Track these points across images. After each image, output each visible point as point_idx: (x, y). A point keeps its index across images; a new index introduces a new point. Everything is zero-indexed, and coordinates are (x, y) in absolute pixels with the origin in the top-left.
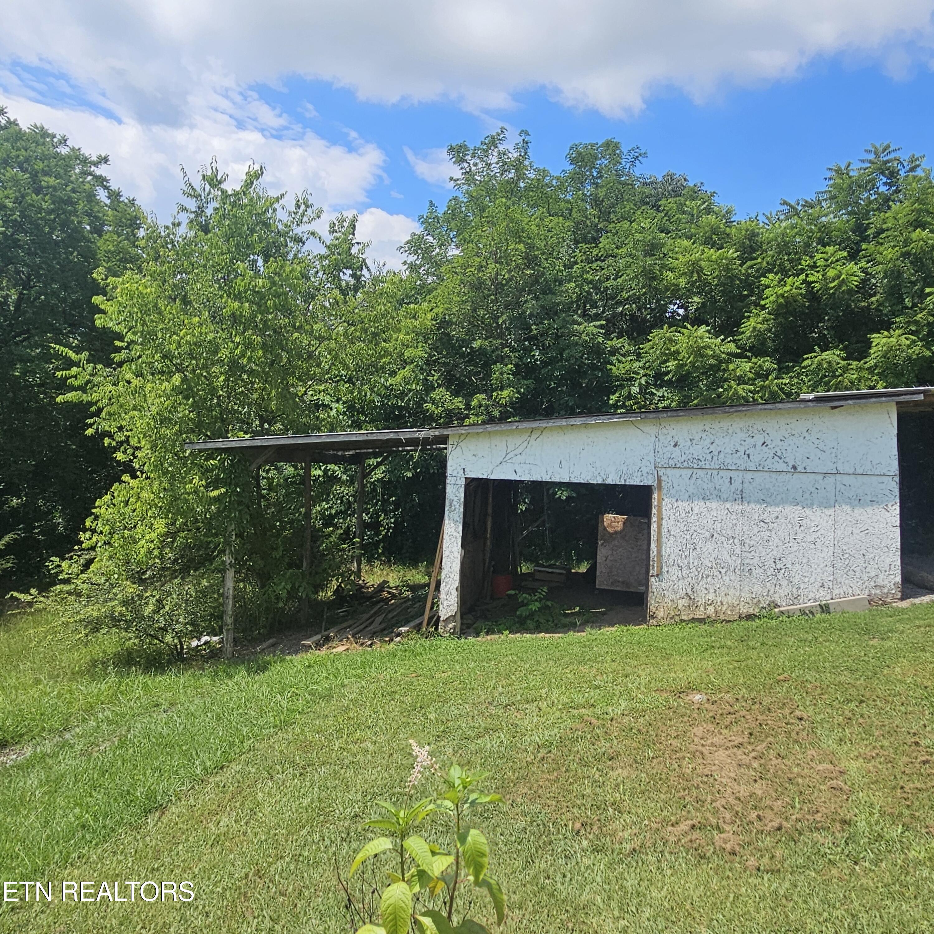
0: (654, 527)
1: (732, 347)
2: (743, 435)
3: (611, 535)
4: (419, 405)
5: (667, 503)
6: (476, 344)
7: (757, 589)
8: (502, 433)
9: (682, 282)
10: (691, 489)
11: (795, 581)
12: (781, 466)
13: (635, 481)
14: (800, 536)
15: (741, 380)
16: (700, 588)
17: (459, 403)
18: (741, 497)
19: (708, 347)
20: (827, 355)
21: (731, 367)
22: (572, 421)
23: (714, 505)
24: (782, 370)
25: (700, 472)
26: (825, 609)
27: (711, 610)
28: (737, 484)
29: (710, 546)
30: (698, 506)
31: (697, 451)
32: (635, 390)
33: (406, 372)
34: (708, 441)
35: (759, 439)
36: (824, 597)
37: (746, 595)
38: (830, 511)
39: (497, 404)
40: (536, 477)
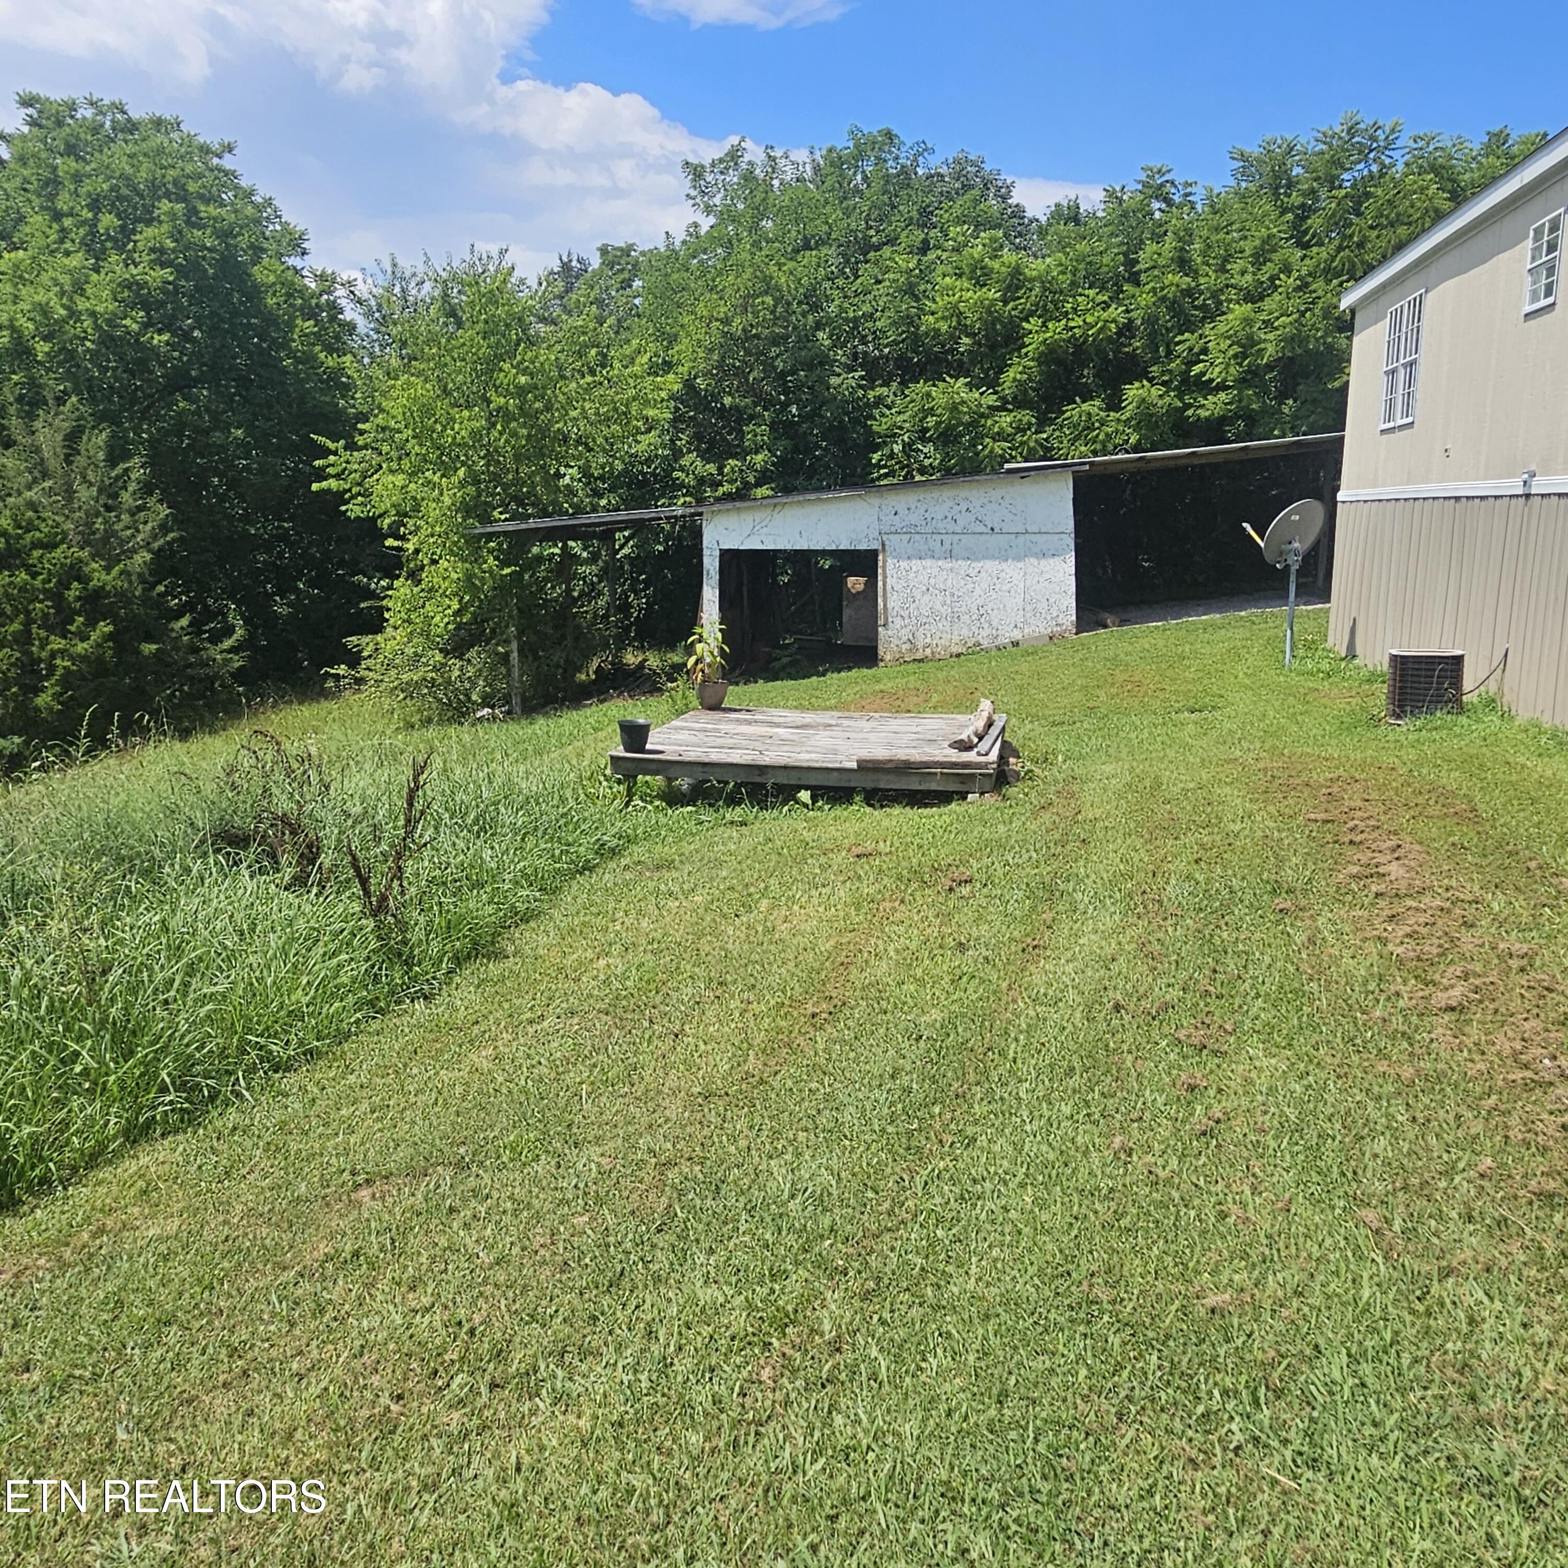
0: (880, 584)
2: (951, 504)
3: (854, 595)
5: (890, 562)
7: (965, 632)
8: (749, 508)
10: (910, 551)
11: (995, 623)
12: (981, 529)
13: (863, 546)
14: (997, 587)
16: (919, 634)
18: (951, 555)
22: (808, 497)
23: (928, 563)
25: (917, 537)
26: (1016, 644)
27: (928, 652)
28: (947, 546)
29: (927, 598)
30: (916, 564)
31: (913, 518)
34: (922, 511)
35: (963, 507)
36: (1017, 635)
37: (956, 639)
38: (1020, 565)
40: (781, 546)
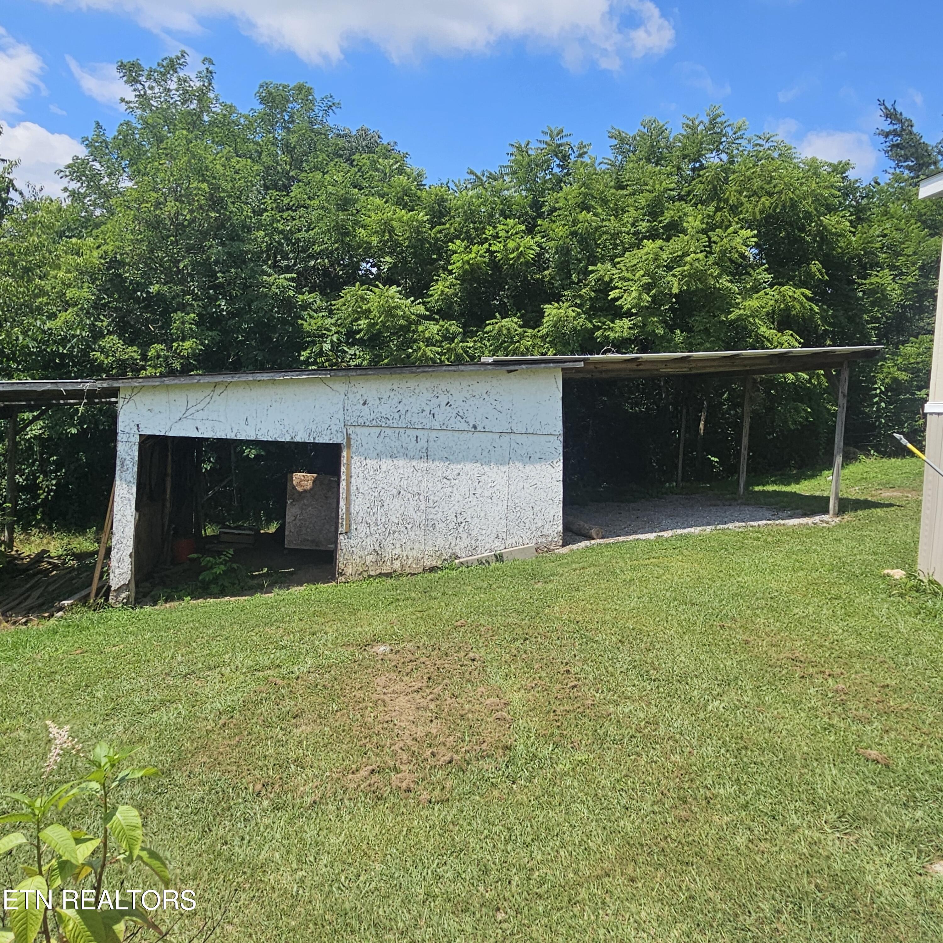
0: (343, 484)
1: (421, 309)
2: (429, 395)
3: (300, 493)
4: (85, 353)
5: (356, 461)
6: (153, 289)
7: (440, 542)
8: (180, 387)
9: (375, 240)
10: (379, 448)
11: (474, 533)
12: (464, 426)
13: (324, 439)
14: (478, 492)
15: (429, 342)
16: (387, 544)
17: (133, 352)
18: (427, 455)
19: (398, 307)
20: (505, 322)
21: (420, 328)
22: (259, 377)
23: (401, 462)
24: (467, 334)
25: (388, 431)
26: (499, 558)
27: (397, 565)
28: (422, 443)
29: (397, 503)
30: (386, 464)
31: (385, 410)
32: (327, 347)
33: (69, 315)
34: (396, 400)
35: (443, 399)
36: (498, 547)
37: (430, 549)
38: (505, 468)
39: (177, 355)
40: (220, 434)
